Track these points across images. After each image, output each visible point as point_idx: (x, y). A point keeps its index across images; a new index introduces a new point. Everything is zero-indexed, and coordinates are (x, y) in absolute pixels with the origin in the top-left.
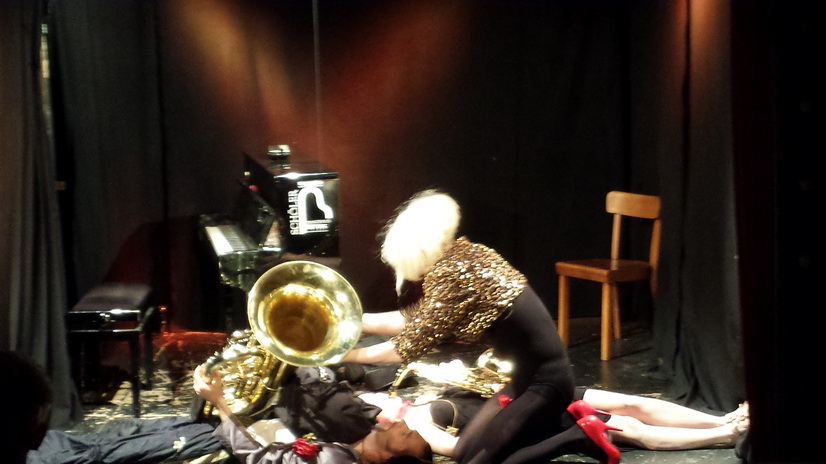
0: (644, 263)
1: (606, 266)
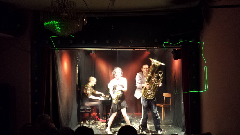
0: (169, 104)
1: (163, 104)
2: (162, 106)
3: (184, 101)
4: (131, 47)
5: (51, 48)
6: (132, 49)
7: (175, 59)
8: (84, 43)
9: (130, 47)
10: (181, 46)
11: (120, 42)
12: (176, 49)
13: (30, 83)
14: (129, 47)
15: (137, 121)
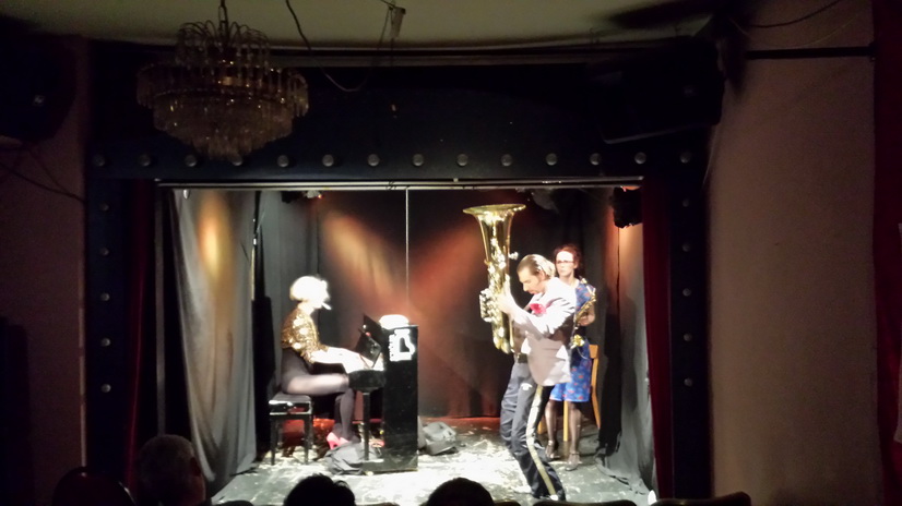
3: (650, 375)
4: (460, 180)
5: (159, 182)
6: (464, 186)
7: (621, 224)
8: (284, 165)
9: (456, 180)
10: (641, 178)
11: (417, 164)
12: (624, 188)
13: (81, 312)
14: (452, 180)
15: (479, 447)
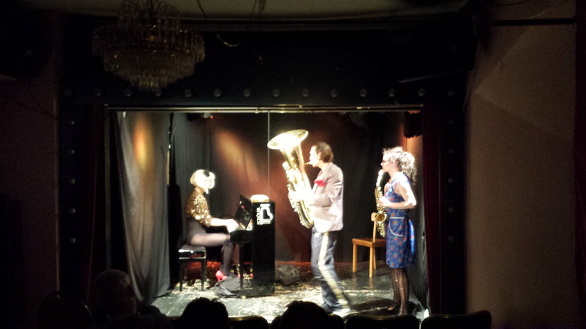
1: (371, 241)
2: (368, 244)
4: (303, 106)
5: (107, 107)
6: (306, 110)
7: (409, 136)
8: (189, 96)
9: (300, 106)
10: (422, 105)
12: (411, 112)
13: (56, 191)
